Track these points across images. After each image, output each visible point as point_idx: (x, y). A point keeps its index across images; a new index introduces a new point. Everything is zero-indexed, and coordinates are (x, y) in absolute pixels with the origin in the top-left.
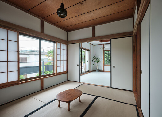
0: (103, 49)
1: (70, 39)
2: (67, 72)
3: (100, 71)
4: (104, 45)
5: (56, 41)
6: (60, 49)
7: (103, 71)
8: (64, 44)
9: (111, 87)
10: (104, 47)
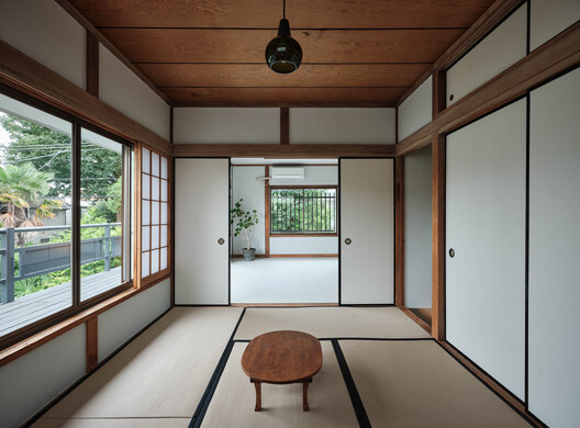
0: (267, 181)
1: (180, 138)
2: (170, 272)
3: (256, 256)
4: (267, 167)
5: (139, 139)
6: (151, 175)
7: (267, 256)
8: (161, 154)
9: (340, 305)
10: (267, 174)
